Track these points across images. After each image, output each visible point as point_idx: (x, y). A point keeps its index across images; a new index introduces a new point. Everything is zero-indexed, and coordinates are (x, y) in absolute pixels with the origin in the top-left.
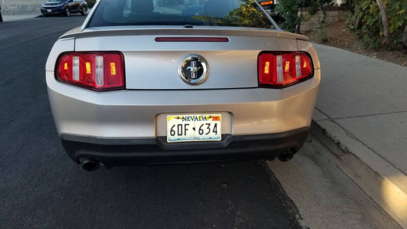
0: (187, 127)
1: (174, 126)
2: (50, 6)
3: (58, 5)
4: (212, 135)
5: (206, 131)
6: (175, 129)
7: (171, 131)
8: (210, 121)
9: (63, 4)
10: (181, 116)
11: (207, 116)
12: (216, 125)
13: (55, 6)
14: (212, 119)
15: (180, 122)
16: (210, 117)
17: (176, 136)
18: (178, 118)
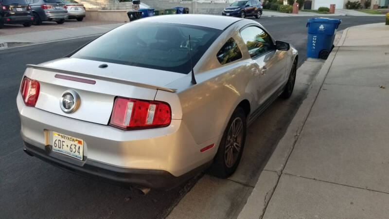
0: (64, 143)
1: (56, 140)
2: (229, 10)
3: (236, 10)
4: (77, 154)
5: (74, 150)
6: (57, 142)
7: (55, 143)
8: (76, 143)
9: (239, 9)
10: (61, 134)
11: (75, 139)
12: (79, 147)
13: (233, 10)
14: (77, 142)
15: (60, 138)
16: (77, 140)
17: (57, 148)
18: (59, 135)
